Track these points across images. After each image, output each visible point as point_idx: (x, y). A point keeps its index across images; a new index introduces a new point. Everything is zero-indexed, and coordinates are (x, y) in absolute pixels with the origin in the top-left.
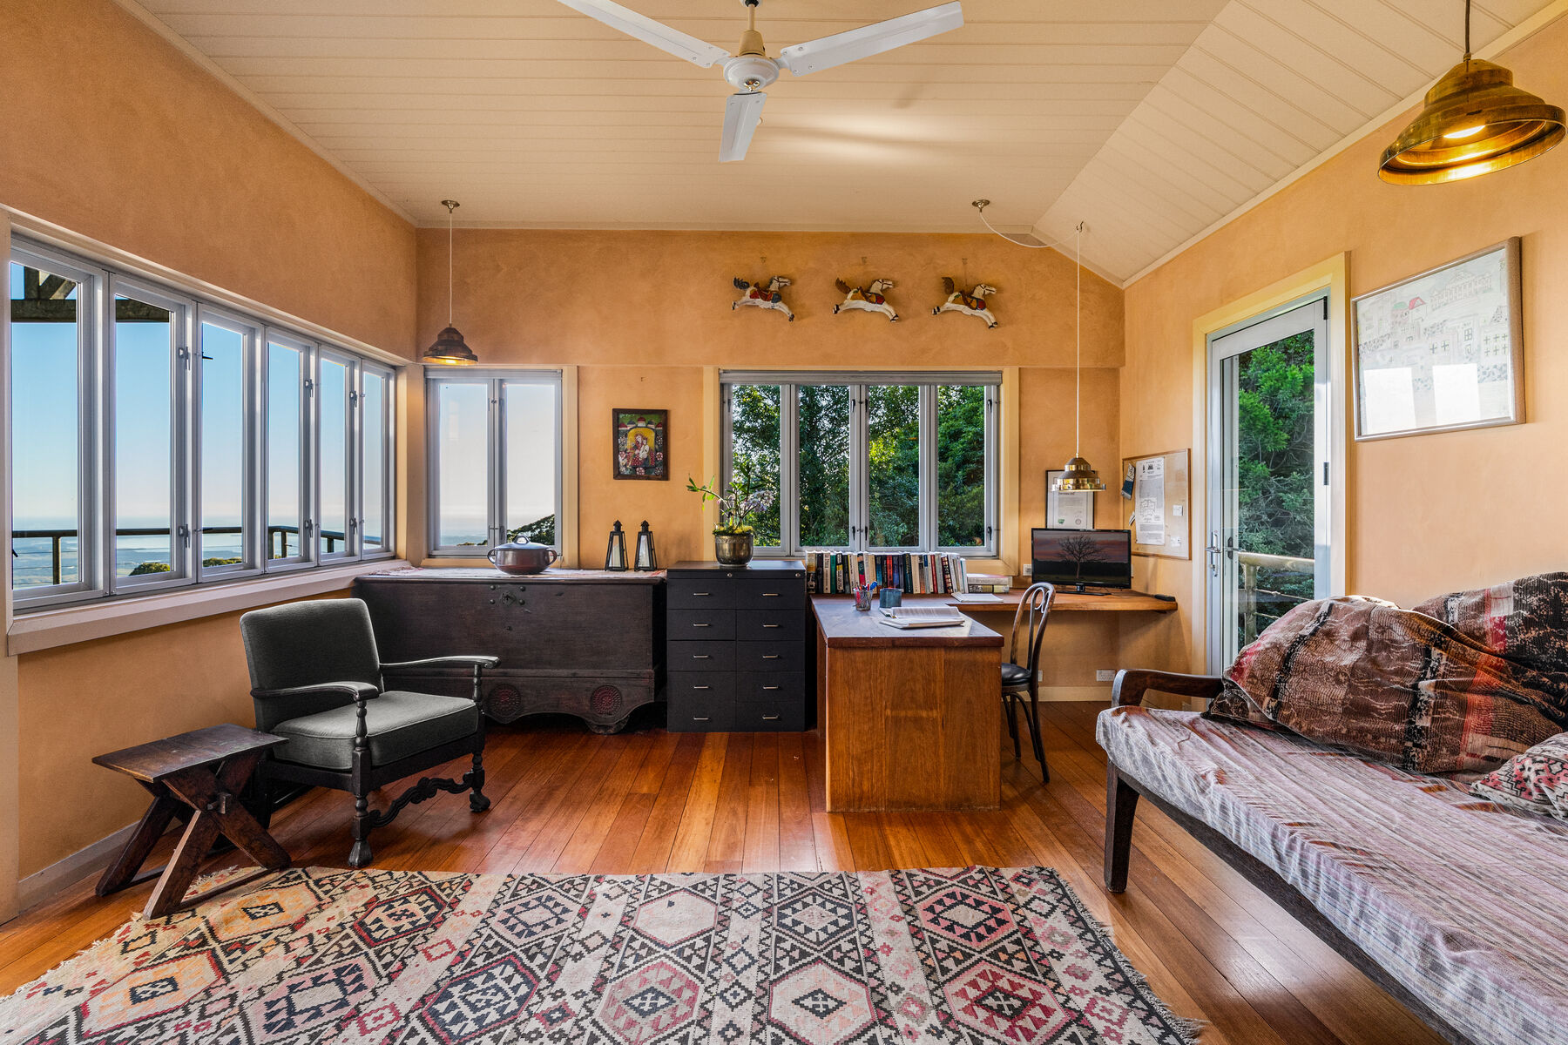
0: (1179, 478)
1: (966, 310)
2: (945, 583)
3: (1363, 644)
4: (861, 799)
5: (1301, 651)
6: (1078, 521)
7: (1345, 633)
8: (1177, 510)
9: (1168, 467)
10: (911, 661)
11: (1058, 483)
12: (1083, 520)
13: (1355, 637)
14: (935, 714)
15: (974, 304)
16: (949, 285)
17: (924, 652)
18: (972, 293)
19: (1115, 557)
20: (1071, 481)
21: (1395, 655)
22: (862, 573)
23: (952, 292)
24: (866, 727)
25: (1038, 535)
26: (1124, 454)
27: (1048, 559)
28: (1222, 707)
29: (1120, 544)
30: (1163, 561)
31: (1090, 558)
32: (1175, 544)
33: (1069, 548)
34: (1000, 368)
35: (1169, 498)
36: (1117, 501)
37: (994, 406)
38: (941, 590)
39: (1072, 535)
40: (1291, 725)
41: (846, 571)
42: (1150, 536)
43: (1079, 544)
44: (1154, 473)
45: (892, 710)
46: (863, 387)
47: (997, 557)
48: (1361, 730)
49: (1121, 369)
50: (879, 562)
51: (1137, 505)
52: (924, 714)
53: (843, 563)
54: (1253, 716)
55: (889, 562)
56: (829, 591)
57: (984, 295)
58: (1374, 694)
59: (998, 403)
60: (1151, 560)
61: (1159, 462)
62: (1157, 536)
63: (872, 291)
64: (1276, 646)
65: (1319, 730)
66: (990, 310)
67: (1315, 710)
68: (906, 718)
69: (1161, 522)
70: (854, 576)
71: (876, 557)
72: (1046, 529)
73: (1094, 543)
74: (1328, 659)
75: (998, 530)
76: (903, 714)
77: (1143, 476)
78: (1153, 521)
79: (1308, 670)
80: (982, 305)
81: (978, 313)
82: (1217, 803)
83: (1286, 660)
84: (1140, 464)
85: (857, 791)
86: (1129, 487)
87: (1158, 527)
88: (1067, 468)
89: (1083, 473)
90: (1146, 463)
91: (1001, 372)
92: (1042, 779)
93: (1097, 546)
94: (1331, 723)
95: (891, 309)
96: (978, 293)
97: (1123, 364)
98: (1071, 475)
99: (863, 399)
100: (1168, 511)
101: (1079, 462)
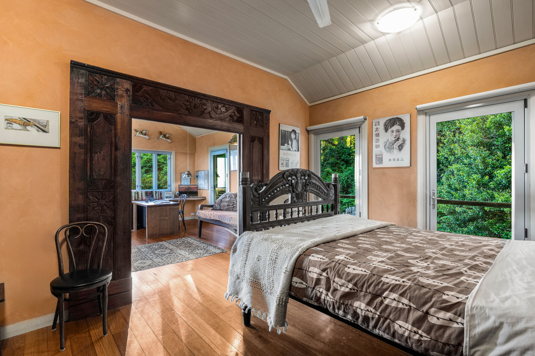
0: (206, 175)
1: (165, 139)
2: (161, 197)
3: (229, 198)
4: (153, 235)
5: (223, 199)
6: (187, 183)
7: (228, 197)
8: (206, 181)
9: (204, 173)
10: (163, 209)
11: (184, 176)
12: (188, 183)
13: (229, 197)
14: (167, 218)
15: (166, 138)
16: (161, 133)
17: (165, 207)
18: (166, 135)
19: (195, 190)
20: (187, 175)
21: (233, 198)
22: (142, 195)
23: (161, 135)
24: (154, 222)
25: (180, 186)
26: (196, 170)
27: (182, 191)
28: (214, 208)
29: (196, 187)
30: (204, 190)
31: (190, 190)
32: (206, 187)
33: (186, 189)
34: (171, 151)
35: (205, 179)
36: (195, 179)
37: (170, 159)
38: (160, 198)
39: (187, 186)
40: (221, 209)
41: (138, 195)
42: (201, 186)
43: (188, 188)
44: (202, 174)
45: (159, 218)
46: (140, 153)
47: (171, 191)
48: (229, 208)
49: (195, 153)
50: (146, 193)
51: (199, 180)
52: (165, 218)
53: (137, 193)
54: (217, 209)
55: (148, 193)
56: (134, 200)
57: (168, 136)
58: (230, 203)
59: (171, 159)
60: (201, 190)
61: (203, 172)
62: (202, 186)
63: (143, 132)
64: (220, 199)
65: (224, 208)
66: (170, 139)
67: (224, 206)
68: (162, 219)
69: (203, 183)
70: (140, 196)
71: (145, 192)
72: (181, 185)
73: (191, 188)
74: (226, 200)
75: (171, 185)
76: (161, 218)
77: (200, 175)
78: (202, 183)
79: (224, 202)
80: (168, 138)
81: (167, 140)
82: (213, 216)
83: (221, 201)
84: (199, 172)
85: (153, 233)
86: (197, 177)
87: (203, 184)
88: (186, 173)
89: (189, 174)
90: (200, 172)
91: (171, 152)
92: (185, 229)
93: (192, 188)
94: (226, 207)
95: (148, 137)
96: (167, 136)
97: (196, 152)
98: (187, 174)
99: (140, 156)
100: (204, 181)
101: (188, 172)
